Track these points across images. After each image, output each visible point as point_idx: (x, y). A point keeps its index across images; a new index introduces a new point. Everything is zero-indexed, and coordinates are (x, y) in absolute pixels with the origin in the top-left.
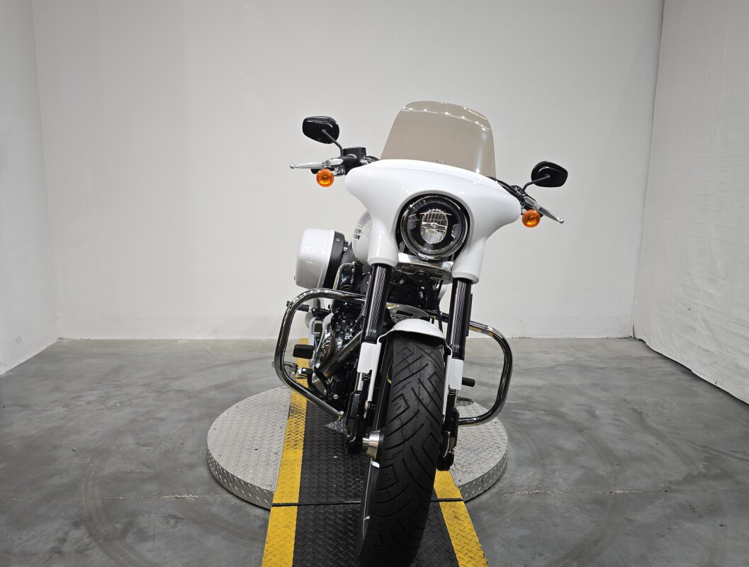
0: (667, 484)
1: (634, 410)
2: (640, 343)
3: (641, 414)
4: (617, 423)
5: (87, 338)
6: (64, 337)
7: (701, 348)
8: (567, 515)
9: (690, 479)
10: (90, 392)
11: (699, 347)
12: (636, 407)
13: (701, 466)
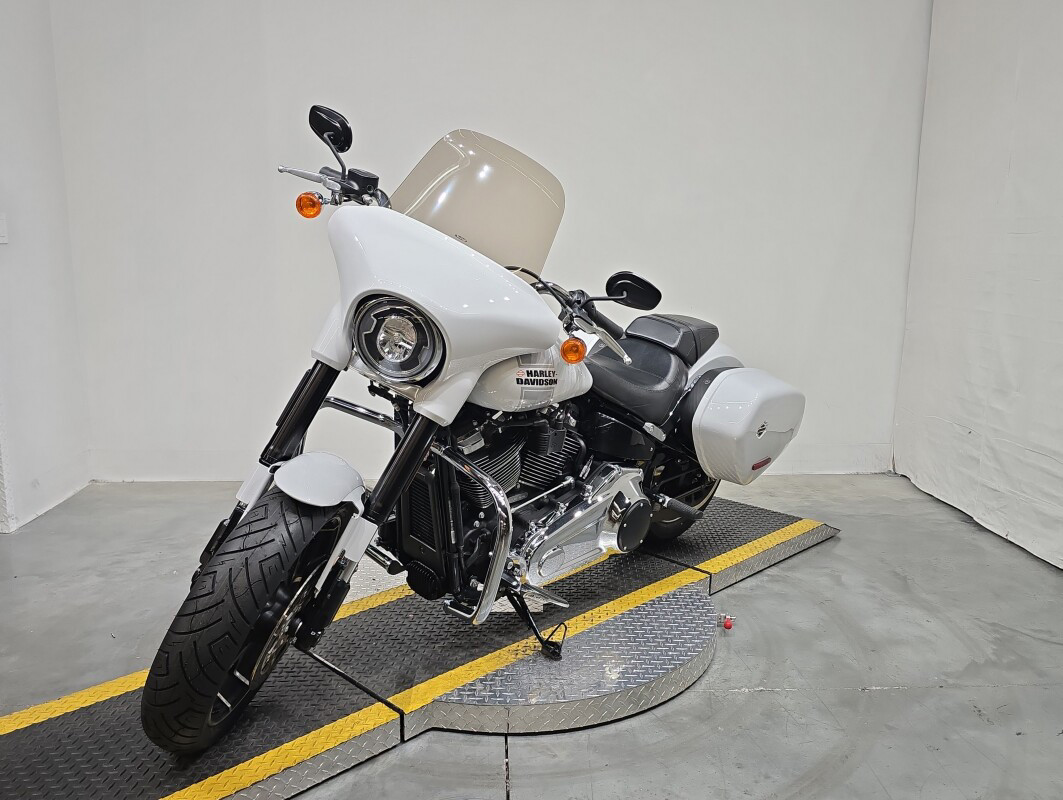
0: (943, 677)
1: (896, 574)
2: (903, 480)
3: (905, 579)
4: (872, 592)
5: (131, 481)
6: (99, 479)
7: (986, 486)
8: (803, 721)
9: (973, 668)
10: (136, 555)
11: (983, 485)
12: (899, 570)
13: (989, 650)
